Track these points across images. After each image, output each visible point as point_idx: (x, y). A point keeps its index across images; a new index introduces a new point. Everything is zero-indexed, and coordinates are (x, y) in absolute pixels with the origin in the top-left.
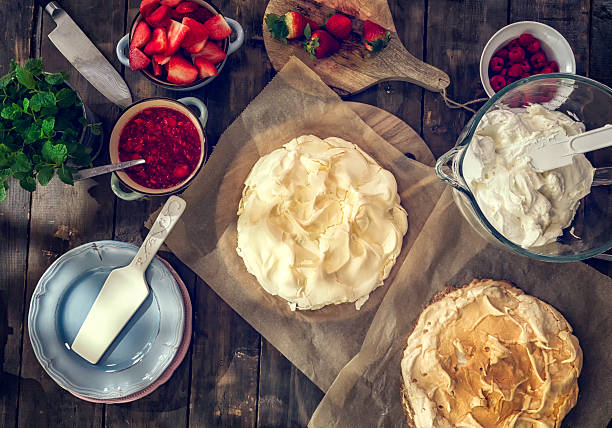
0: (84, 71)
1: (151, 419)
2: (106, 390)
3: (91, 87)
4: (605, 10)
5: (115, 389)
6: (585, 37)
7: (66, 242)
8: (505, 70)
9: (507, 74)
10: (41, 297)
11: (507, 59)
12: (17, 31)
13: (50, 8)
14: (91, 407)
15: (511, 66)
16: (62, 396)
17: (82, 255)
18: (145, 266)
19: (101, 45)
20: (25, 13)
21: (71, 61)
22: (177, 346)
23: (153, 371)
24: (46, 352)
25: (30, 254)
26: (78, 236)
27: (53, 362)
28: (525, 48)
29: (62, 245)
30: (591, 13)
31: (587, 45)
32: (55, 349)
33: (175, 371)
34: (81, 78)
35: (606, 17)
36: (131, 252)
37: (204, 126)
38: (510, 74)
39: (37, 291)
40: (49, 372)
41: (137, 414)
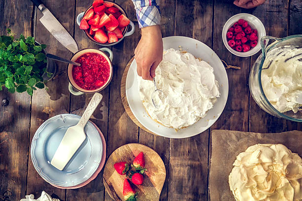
0: (56, 36)
1: (88, 196)
2: (67, 183)
3: (59, 43)
4: (296, 8)
5: (70, 182)
6: (286, 20)
7: (48, 115)
8: (234, 37)
9: (235, 38)
10: (37, 140)
11: (234, 32)
12: (25, 18)
13: (41, 7)
14: (59, 190)
15: (236, 35)
16: (46, 185)
17: (56, 121)
18: (84, 125)
19: (64, 24)
20: (29, 9)
21: (50, 31)
22: (99, 162)
23: (88, 174)
24: (39, 165)
25: (31, 120)
26: (53, 112)
27: (42, 170)
28: (241, 26)
29: (46, 116)
30: (289, 9)
31: (287, 24)
32: (43, 164)
33: (99, 174)
34: (55, 39)
35: (296, 11)
36: (77, 119)
37: (111, 61)
38: (236, 38)
39: (35, 137)
40: (40, 174)
41: (81, 194)
